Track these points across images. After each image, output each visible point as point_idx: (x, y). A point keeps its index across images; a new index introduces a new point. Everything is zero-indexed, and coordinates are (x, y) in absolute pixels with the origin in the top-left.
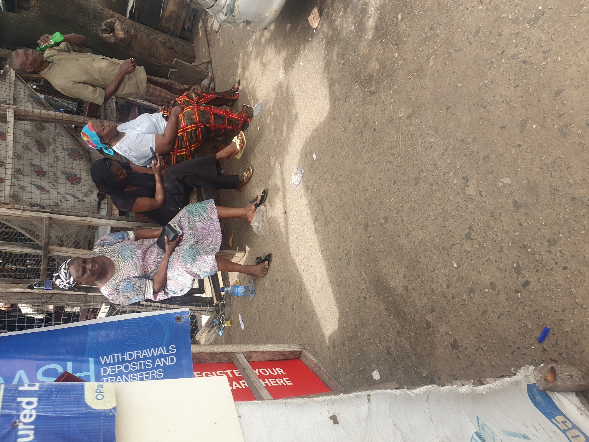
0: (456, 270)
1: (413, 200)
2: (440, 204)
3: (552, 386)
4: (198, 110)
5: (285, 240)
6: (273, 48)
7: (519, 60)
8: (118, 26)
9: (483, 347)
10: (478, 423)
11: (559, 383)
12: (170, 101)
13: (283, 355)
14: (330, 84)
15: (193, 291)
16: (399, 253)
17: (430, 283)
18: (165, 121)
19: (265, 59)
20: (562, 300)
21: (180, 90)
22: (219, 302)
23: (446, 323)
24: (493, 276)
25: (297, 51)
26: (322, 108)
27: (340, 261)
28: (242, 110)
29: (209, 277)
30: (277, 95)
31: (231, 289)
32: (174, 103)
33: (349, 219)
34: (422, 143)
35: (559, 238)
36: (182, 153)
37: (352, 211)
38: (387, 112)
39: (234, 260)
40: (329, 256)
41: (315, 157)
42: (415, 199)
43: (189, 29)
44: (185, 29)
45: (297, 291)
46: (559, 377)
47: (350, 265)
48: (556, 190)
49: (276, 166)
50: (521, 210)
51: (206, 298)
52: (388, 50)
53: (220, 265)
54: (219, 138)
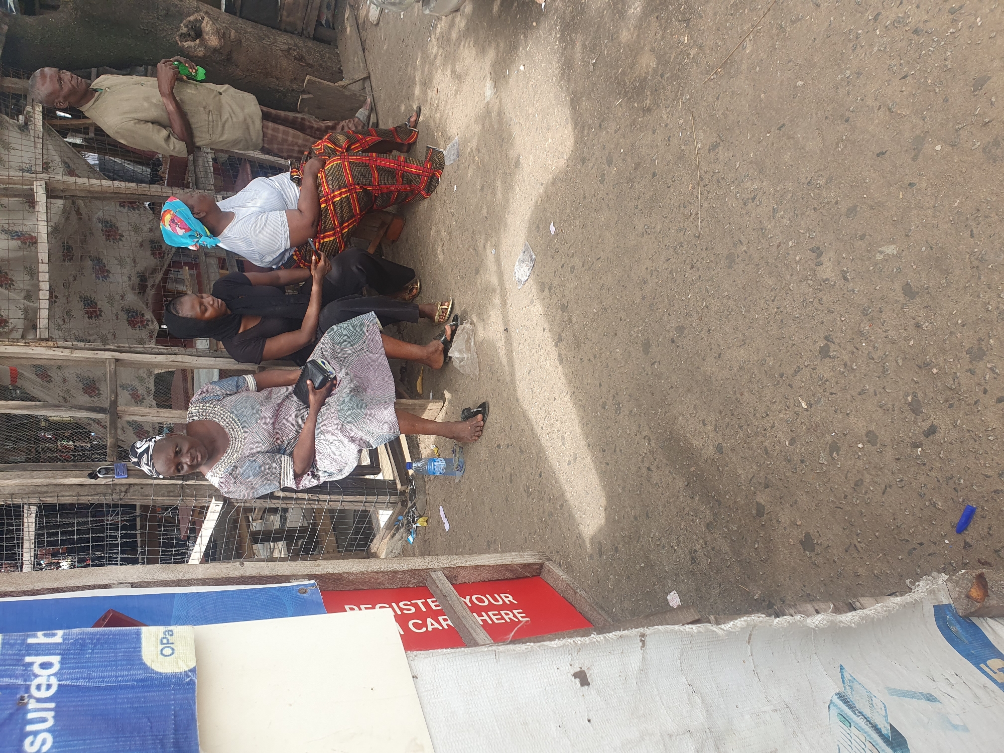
0: (805, 412)
1: (726, 293)
2: (773, 298)
3: (980, 608)
4: (349, 163)
5: (508, 379)
6: (471, 45)
7: (907, 29)
8: (207, 27)
9: (857, 544)
10: (843, 678)
11: (993, 602)
12: (303, 149)
13: (511, 571)
14: (572, 100)
15: (360, 470)
16: (705, 389)
17: (760, 438)
18: (295, 186)
19: (459, 68)
20: (997, 456)
21: (318, 129)
22: (406, 487)
23: (791, 506)
24: (872, 420)
25: (513, 47)
26: (562, 144)
27: (603, 407)
28: (426, 159)
29: (385, 445)
30: (484, 127)
31: (424, 465)
32: (310, 153)
33: (616, 334)
34: (738, 192)
35: (989, 346)
36: (327, 240)
37: (621, 320)
38: (674, 141)
39: (425, 416)
40: (584, 401)
41: (552, 229)
42: (728, 291)
43: (329, 22)
44: (322, 25)
45: (534, 463)
46: (993, 591)
47: (622, 414)
48: (981, 260)
49: (488, 251)
50: (917, 299)
51: (384, 481)
52: (671, 32)
53: (402, 422)
54: (390, 209)
